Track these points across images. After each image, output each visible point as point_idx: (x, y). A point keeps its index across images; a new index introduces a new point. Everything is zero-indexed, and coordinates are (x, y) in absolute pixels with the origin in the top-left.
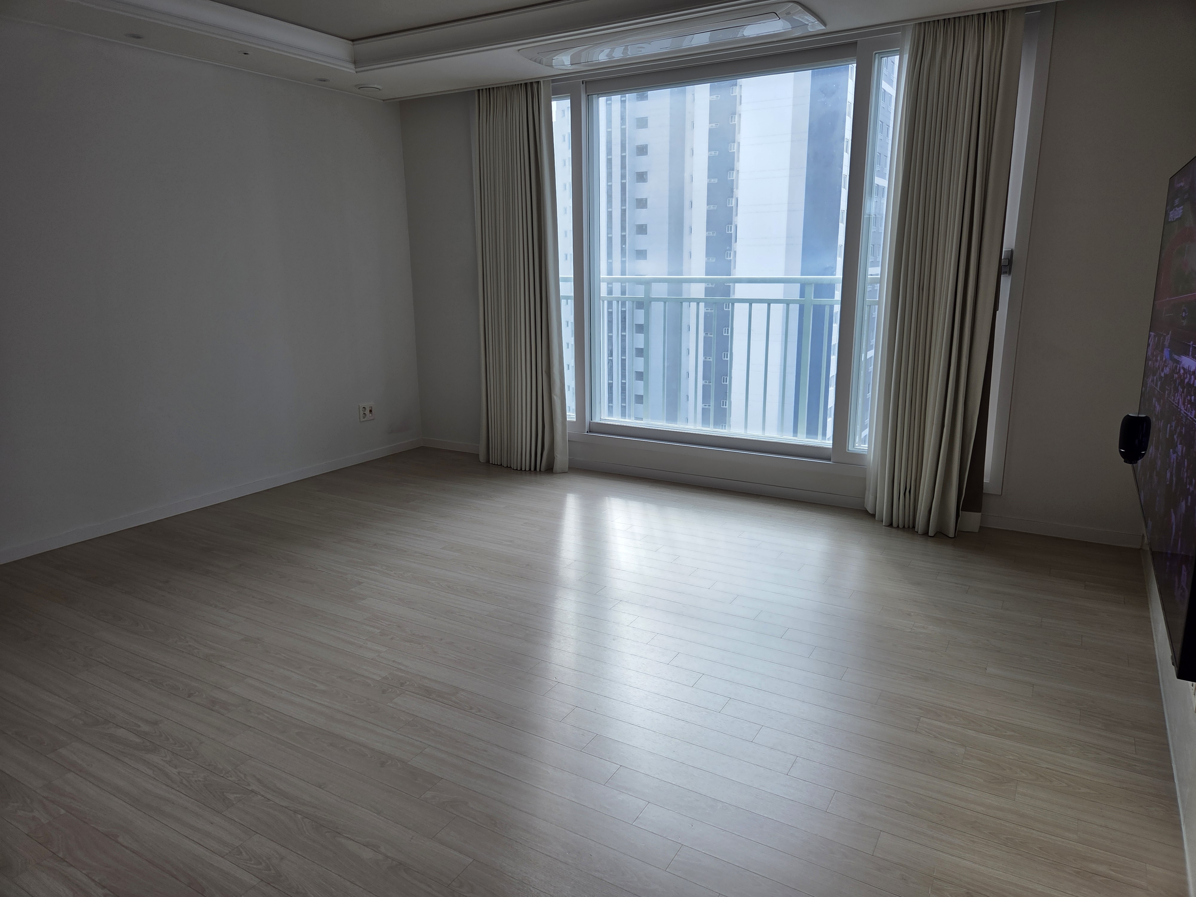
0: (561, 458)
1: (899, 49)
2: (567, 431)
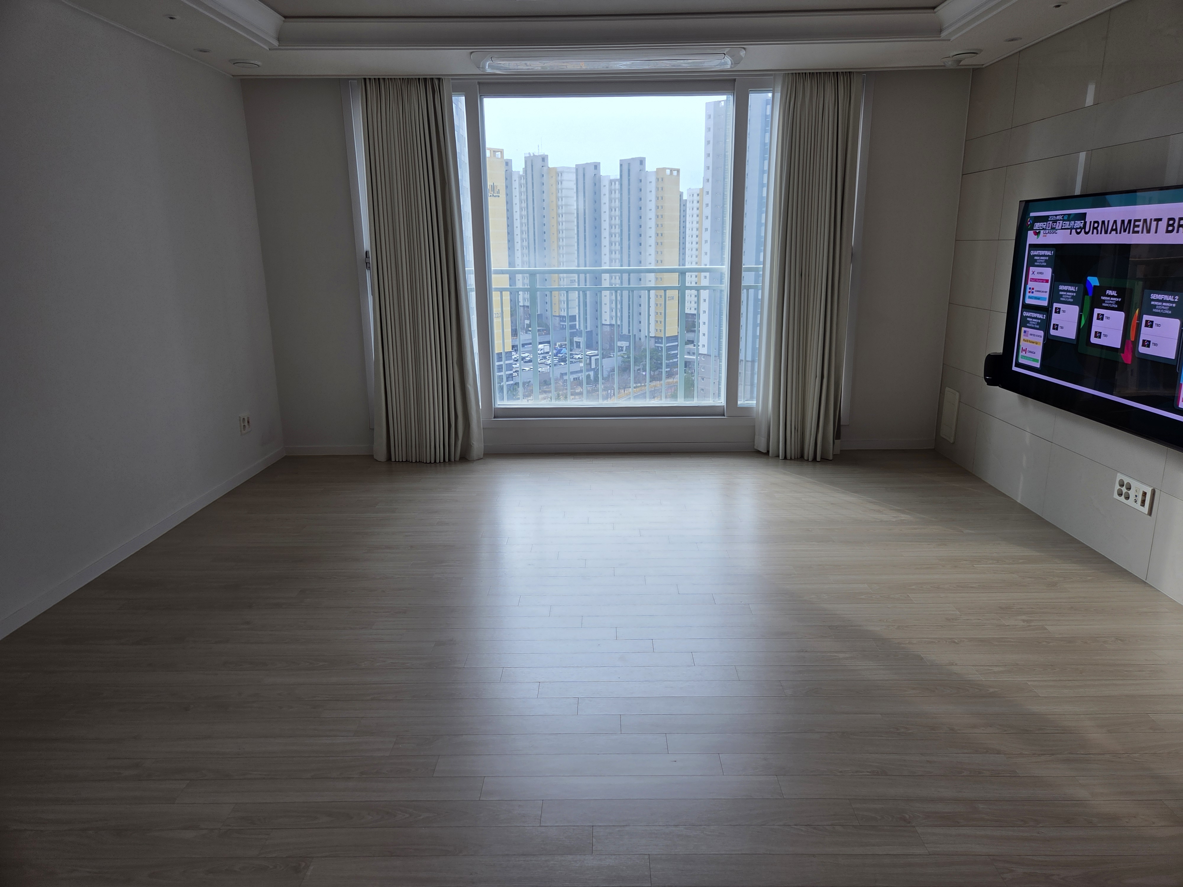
0: (478, 445)
1: (772, 89)
2: (481, 420)
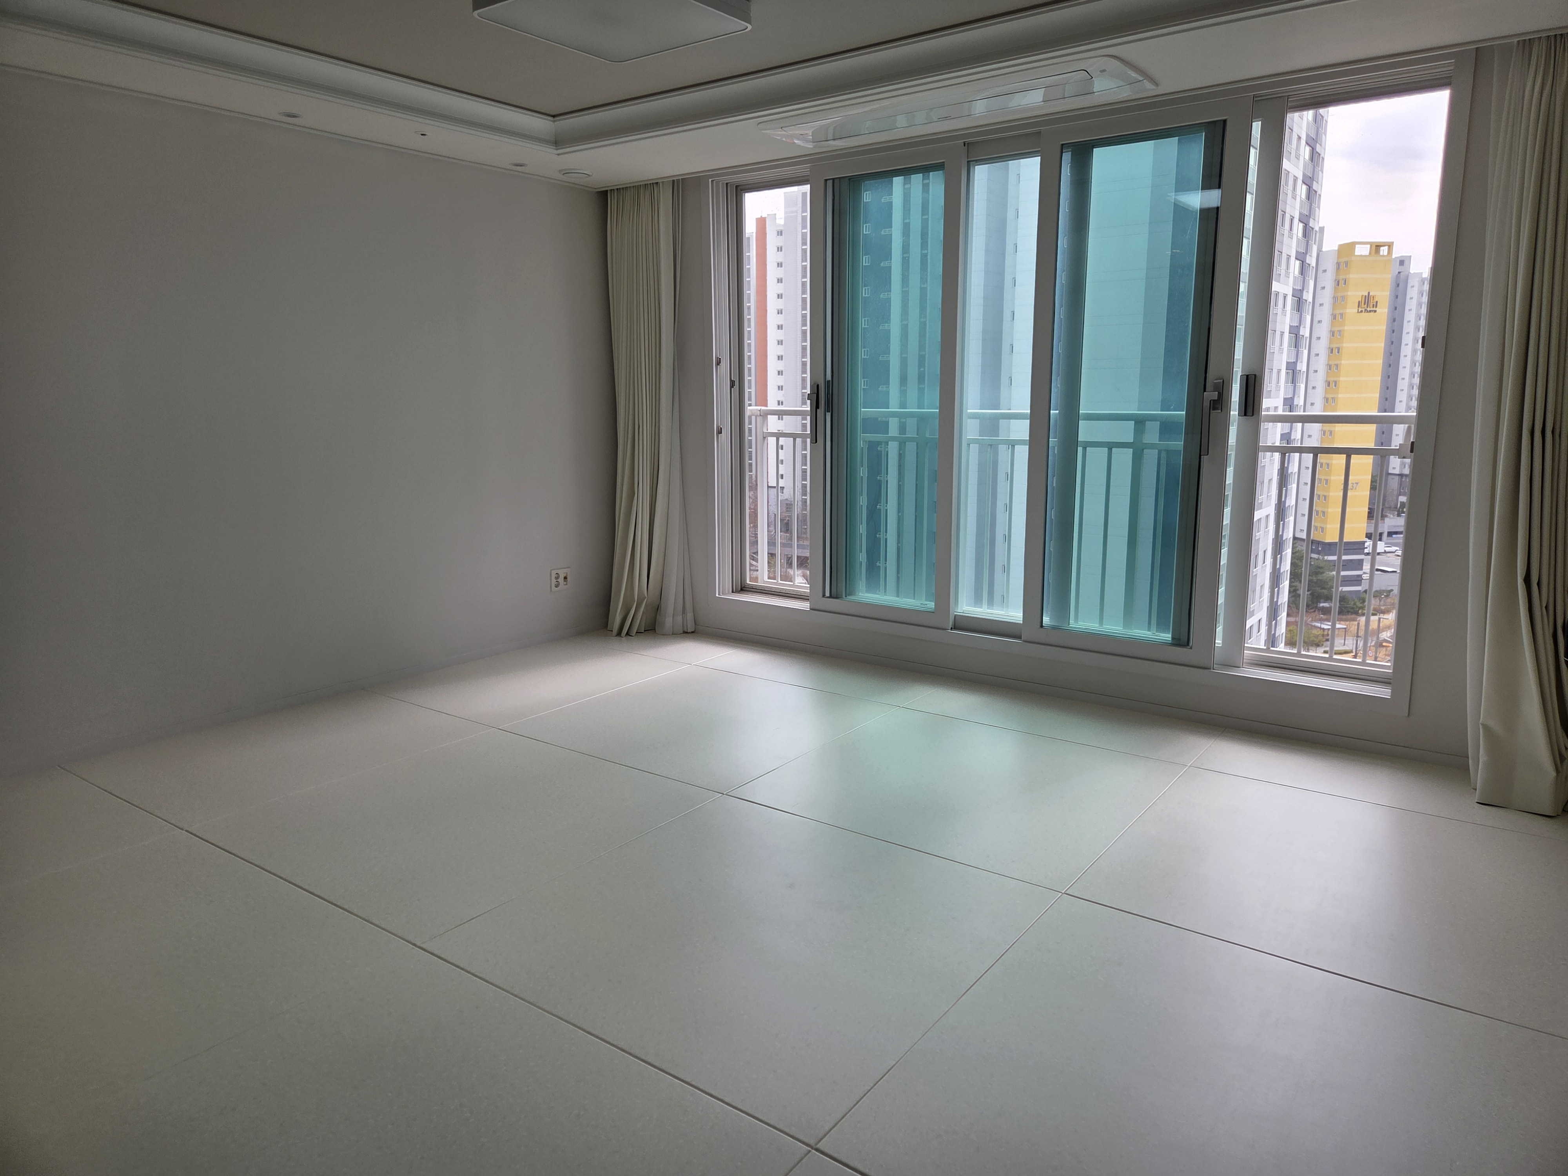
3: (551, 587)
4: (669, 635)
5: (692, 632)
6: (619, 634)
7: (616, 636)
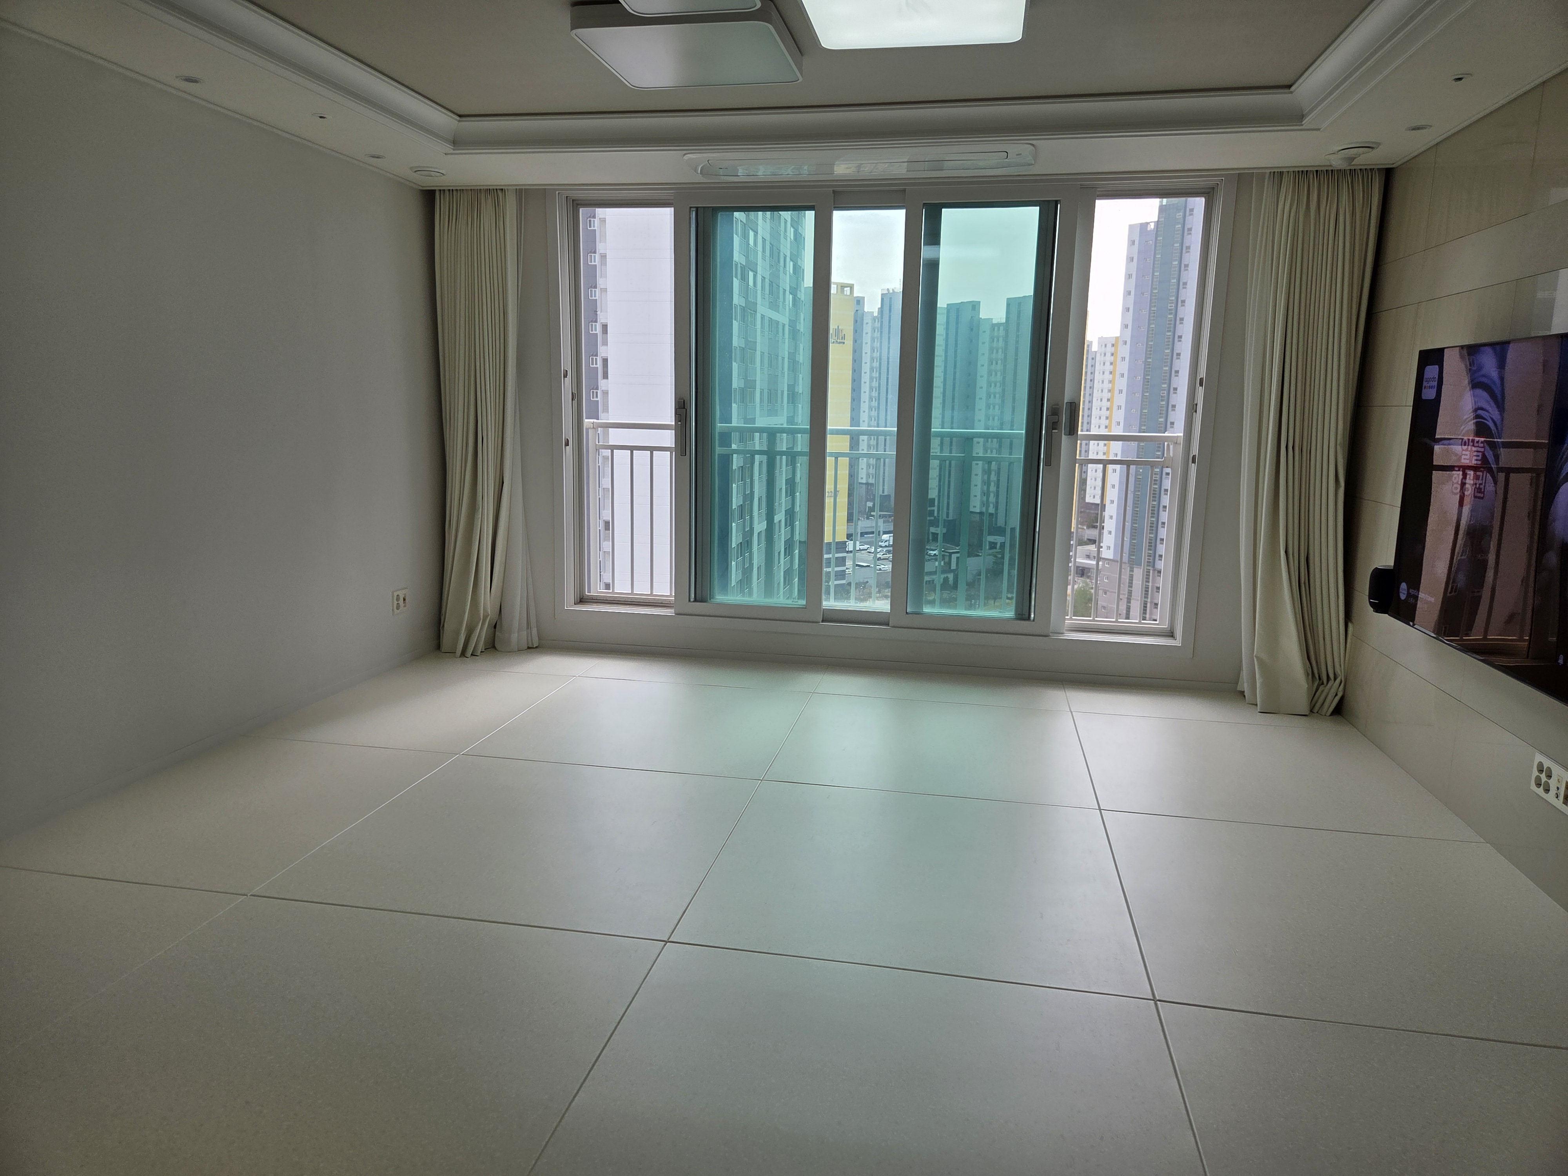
3: (393, 610)
4: (515, 652)
5: (536, 647)
6: (463, 654)
7: (460, 657)
